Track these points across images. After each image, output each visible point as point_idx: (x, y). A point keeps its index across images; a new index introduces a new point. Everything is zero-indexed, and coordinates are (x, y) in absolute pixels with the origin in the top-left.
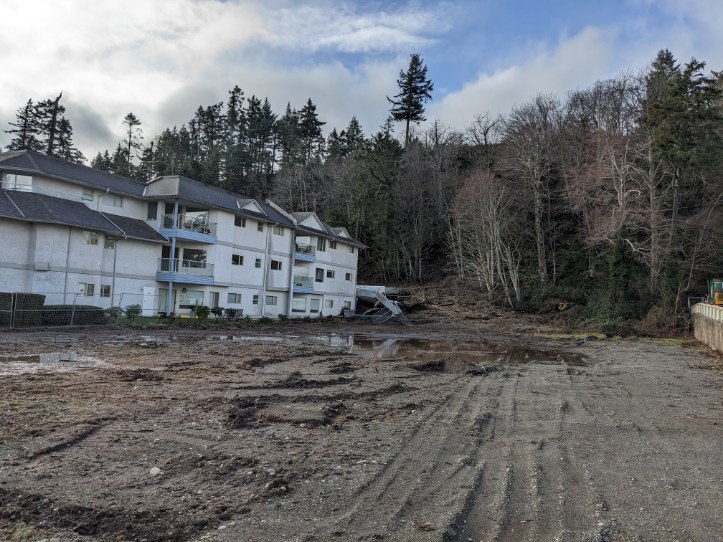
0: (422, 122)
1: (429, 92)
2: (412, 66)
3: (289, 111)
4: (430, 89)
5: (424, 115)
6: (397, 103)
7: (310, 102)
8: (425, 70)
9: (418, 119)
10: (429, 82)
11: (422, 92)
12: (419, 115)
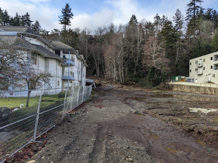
0: (69, 26)
1: (72, 17)
2: (66, 7)
3: (17, 15)
4: (73, 15)
5: (71, 23)
6: (62, 19)
7: (27, 13)
8: (71, 9)
9: (68, 24)
10: (72, 13)
11: (70, 16)
12: (69, 23)
